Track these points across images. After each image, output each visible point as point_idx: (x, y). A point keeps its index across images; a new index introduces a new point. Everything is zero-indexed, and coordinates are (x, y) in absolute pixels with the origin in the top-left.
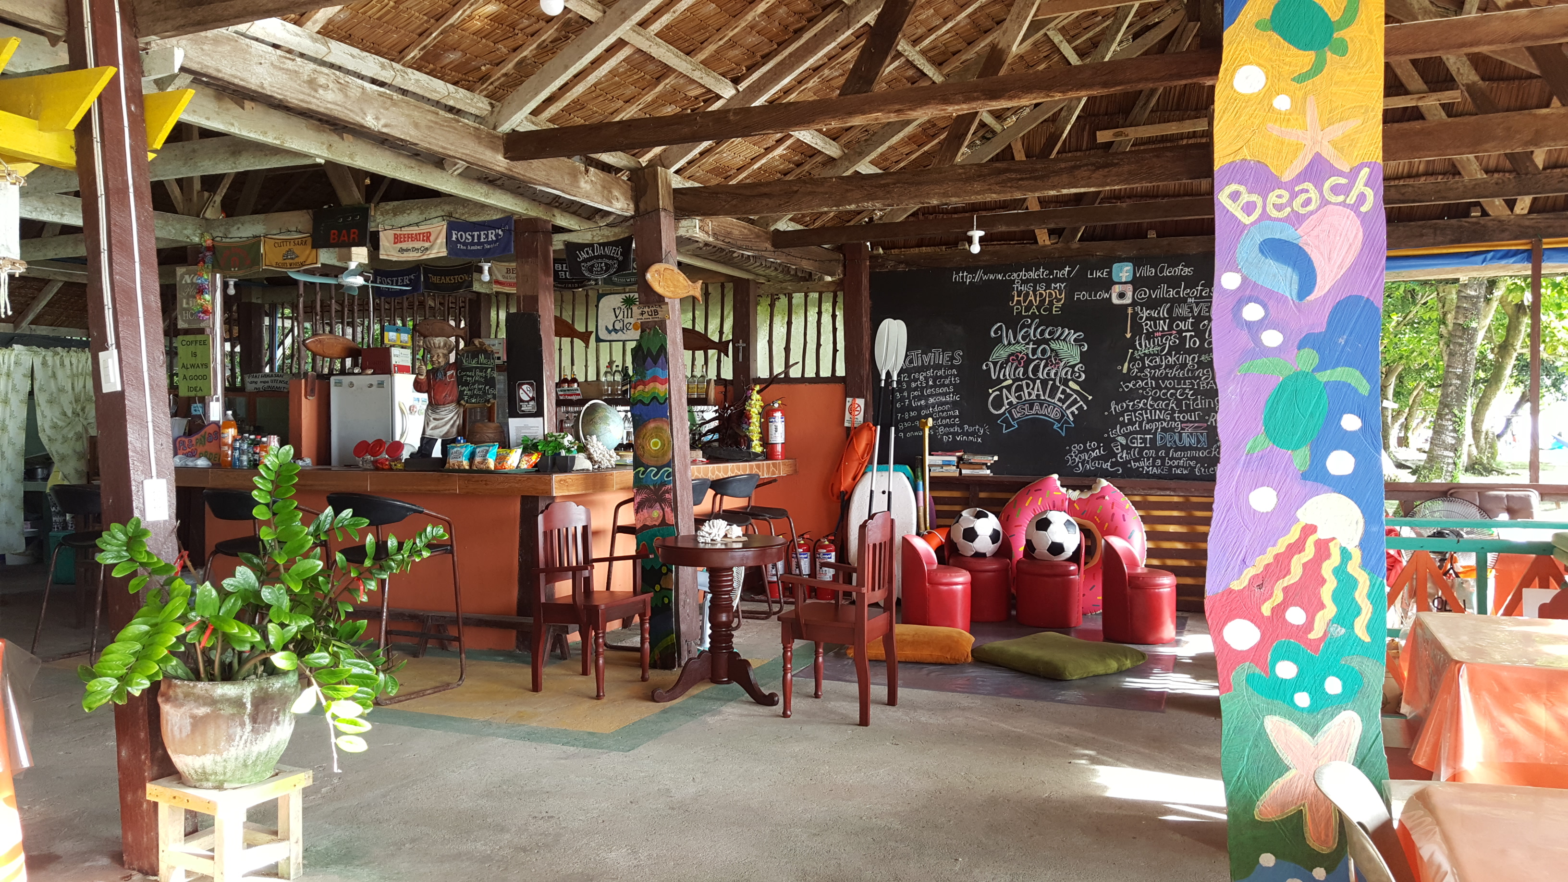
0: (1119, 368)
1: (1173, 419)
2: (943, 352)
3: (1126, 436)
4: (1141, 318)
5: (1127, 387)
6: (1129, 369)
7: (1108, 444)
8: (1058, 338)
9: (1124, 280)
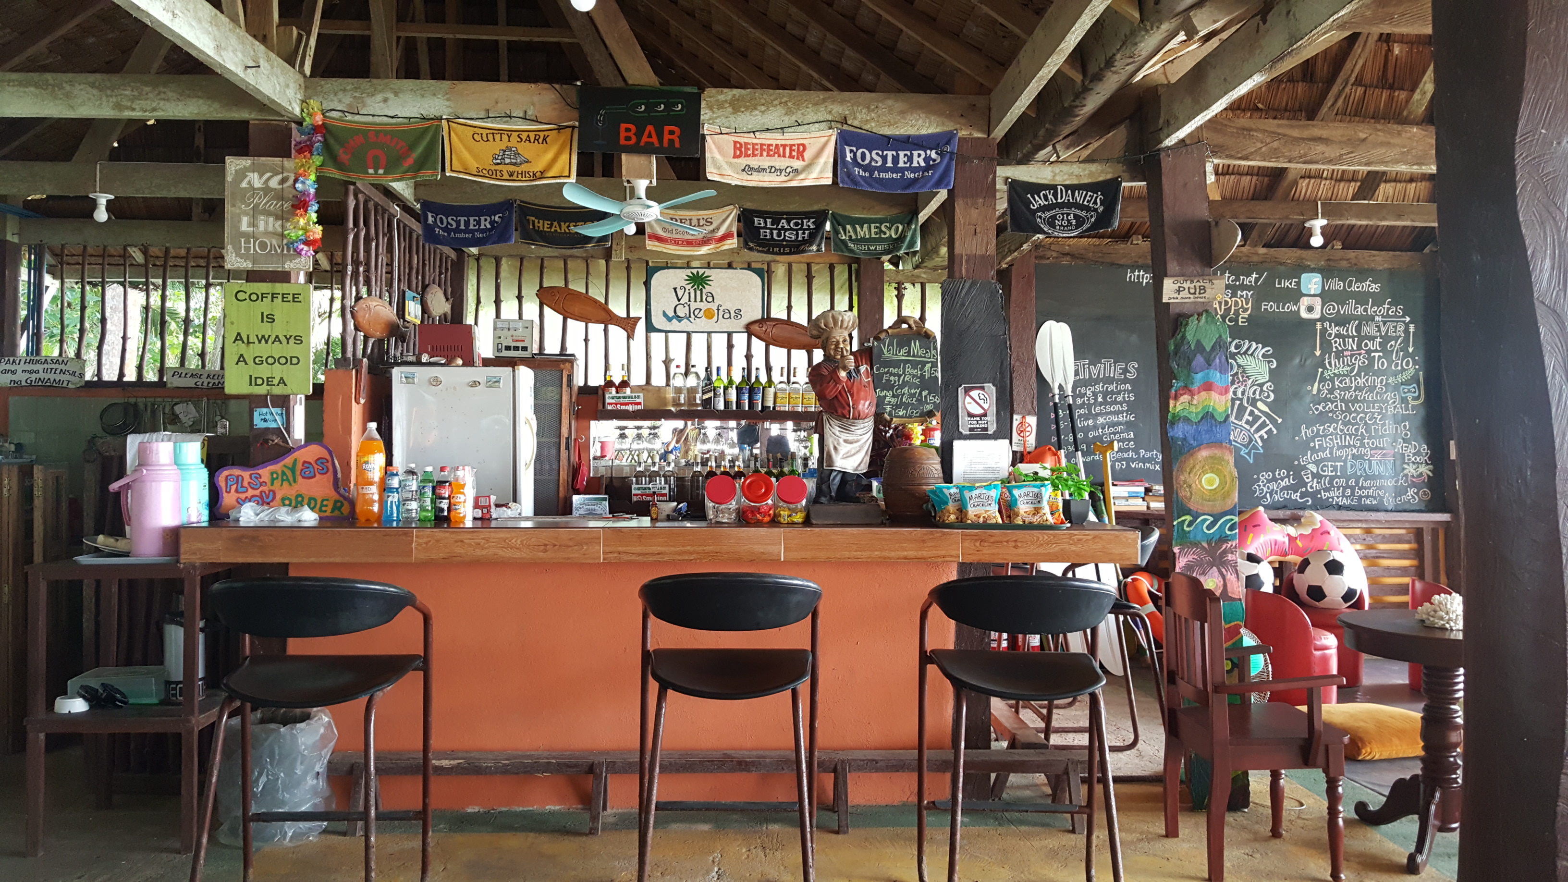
0: (1309, 388)
1: (1363, 445)
2: (1115, 363)
3: (1317, 463)
4: (1330, 335)
5: (1317, 409)
6: (1319, 390)
7: (1297, 471)
8: (1245, 353)
9: (1312, 293)
